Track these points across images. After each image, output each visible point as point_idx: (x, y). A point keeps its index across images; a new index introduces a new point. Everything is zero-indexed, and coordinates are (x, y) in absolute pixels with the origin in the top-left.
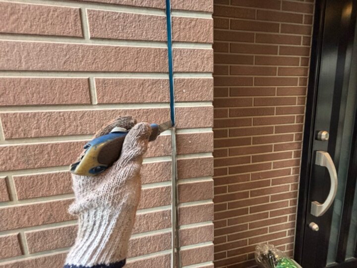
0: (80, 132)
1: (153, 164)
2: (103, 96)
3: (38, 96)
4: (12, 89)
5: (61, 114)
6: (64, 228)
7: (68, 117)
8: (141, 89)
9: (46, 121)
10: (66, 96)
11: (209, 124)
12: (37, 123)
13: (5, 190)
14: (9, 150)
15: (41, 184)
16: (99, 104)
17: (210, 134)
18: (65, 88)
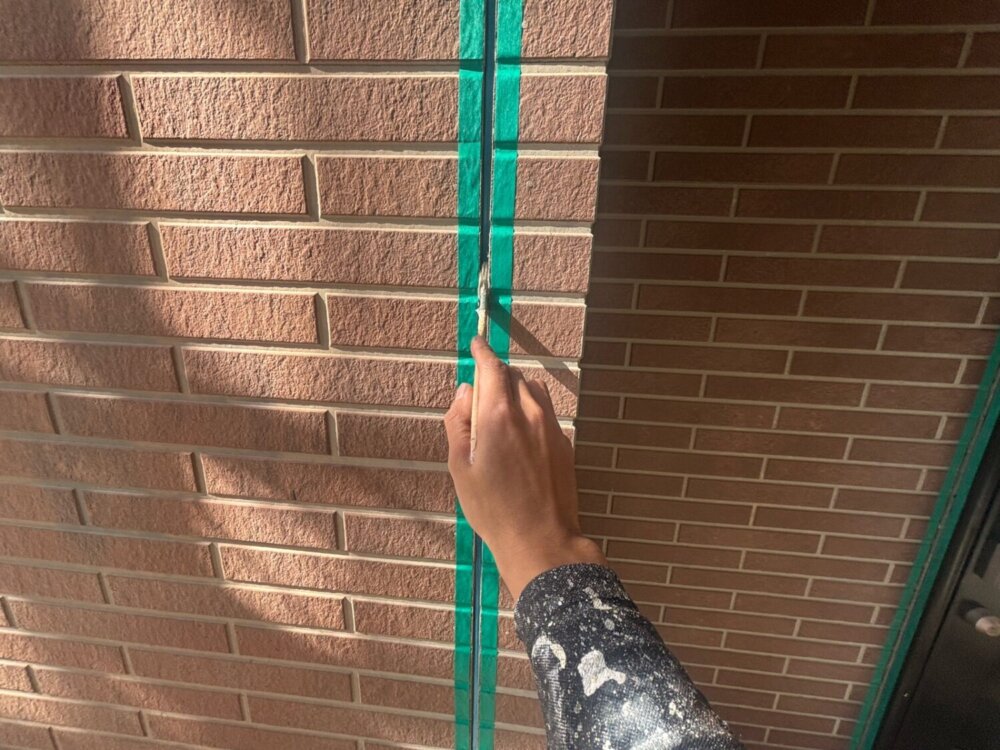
3: (195, 38)
4: (150, 18)
5: (237, 83)
6: (245, 356)
7: (249, 92)
9: (210, 100)
10: (245, 37)
11: (590, 132)
12: (194, 104)
13: (148, 251)
14: (149, 163)
15: (206, 248)
16: (314, 63)
17: (589, 163)
18: (244, 16)
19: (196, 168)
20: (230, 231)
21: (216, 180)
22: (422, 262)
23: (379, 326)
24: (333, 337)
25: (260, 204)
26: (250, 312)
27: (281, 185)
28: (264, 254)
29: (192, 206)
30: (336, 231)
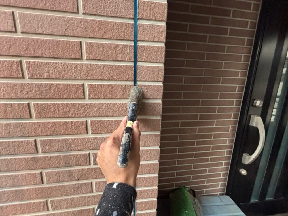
0: (74, 77)
1: (121, 103)
2: (90, 54)
3: (49, 51)
4: (33, 45)
5: (63, 64)
6: (62, 139)
7: (67, 67)
8: (114, 51)
9: (53, 68)
10: (66, 52)
11: (160, 79)
12: (48, 69)
13: (28, 111)
14: (30, 85)
15: (49, 109)
16: (87, 59)
17: (160, 86)
18: (66, 47)
19: (47, 87)
20: (58, 104)
21: (54, 90)
22: (118, 110)
23: (106, 127)
24: (91, 132)
25: (69, 96)
26: (64, 127)
27: (76, 91)
28: (70, 110)
29: (45, 97)
30: (93, 103)
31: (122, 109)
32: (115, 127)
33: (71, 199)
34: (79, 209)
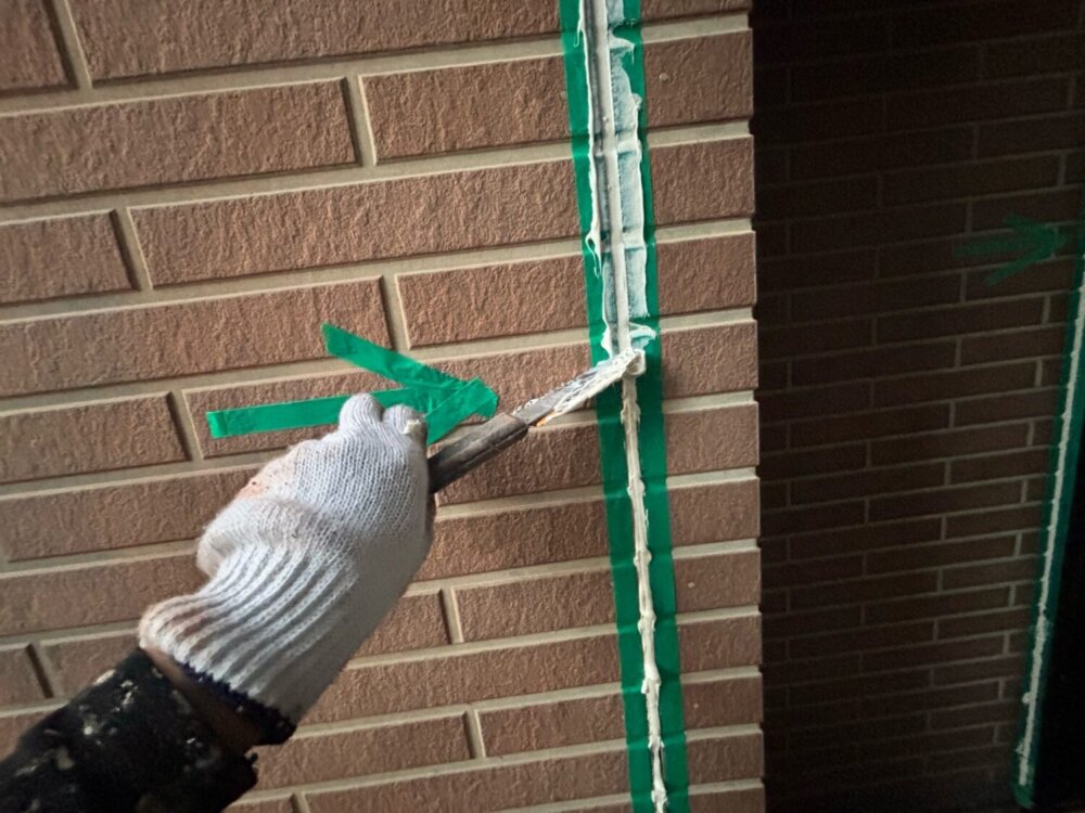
15: (207, 235)
17: (738, 38)
19: (180, 115)
20: (243, 203)
21: (212, 129)
22: (528, 206)
23: (477, 308)
24: (412, 336)
25: (285, 158)
26: (285, 319)
27: (314, 125)
28: (297, 230)
29: (179, 174)
30: (401, 181)
31: (543, 198)
32: (521, 304)
33: (361, 676)
34: (399, 720)
